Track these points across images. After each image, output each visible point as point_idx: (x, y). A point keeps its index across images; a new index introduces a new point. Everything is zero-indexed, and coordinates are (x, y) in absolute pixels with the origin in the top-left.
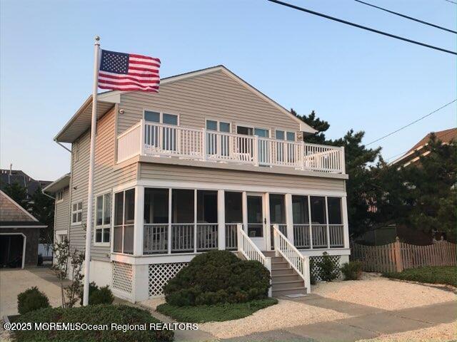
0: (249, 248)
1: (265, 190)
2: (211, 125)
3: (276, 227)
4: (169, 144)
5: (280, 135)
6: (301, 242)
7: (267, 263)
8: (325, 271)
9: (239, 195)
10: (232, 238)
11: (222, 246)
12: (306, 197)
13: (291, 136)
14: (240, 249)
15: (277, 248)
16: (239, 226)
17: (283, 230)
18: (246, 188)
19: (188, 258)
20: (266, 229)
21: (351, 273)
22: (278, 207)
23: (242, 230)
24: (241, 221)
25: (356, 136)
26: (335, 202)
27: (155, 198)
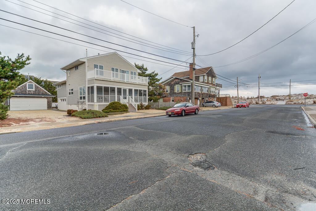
0: (123, 101)
1: (127, 87)
2: (113, 69)
3: (130, 97)
4: (102, 74)
5: (132, 73)
6: (136, 100)
7: (128, 105)
8: (141, 107)
9: (121, 89)
10: (119, 99)
11: (116, 101)
12: (138, 90)
13: (135, 74)
14: (121, 102)
15: (130, 102)
16: (121, 96)
17: (132, 98)
18: (123, 87)
19: (108, 104)
20: (127, 97)
21: (147, 108)
22: (131, 92)
23: (122, 97)
24: (121, 95)
25: (155, 74)
26: (145, 91)
27: (99, 89)
